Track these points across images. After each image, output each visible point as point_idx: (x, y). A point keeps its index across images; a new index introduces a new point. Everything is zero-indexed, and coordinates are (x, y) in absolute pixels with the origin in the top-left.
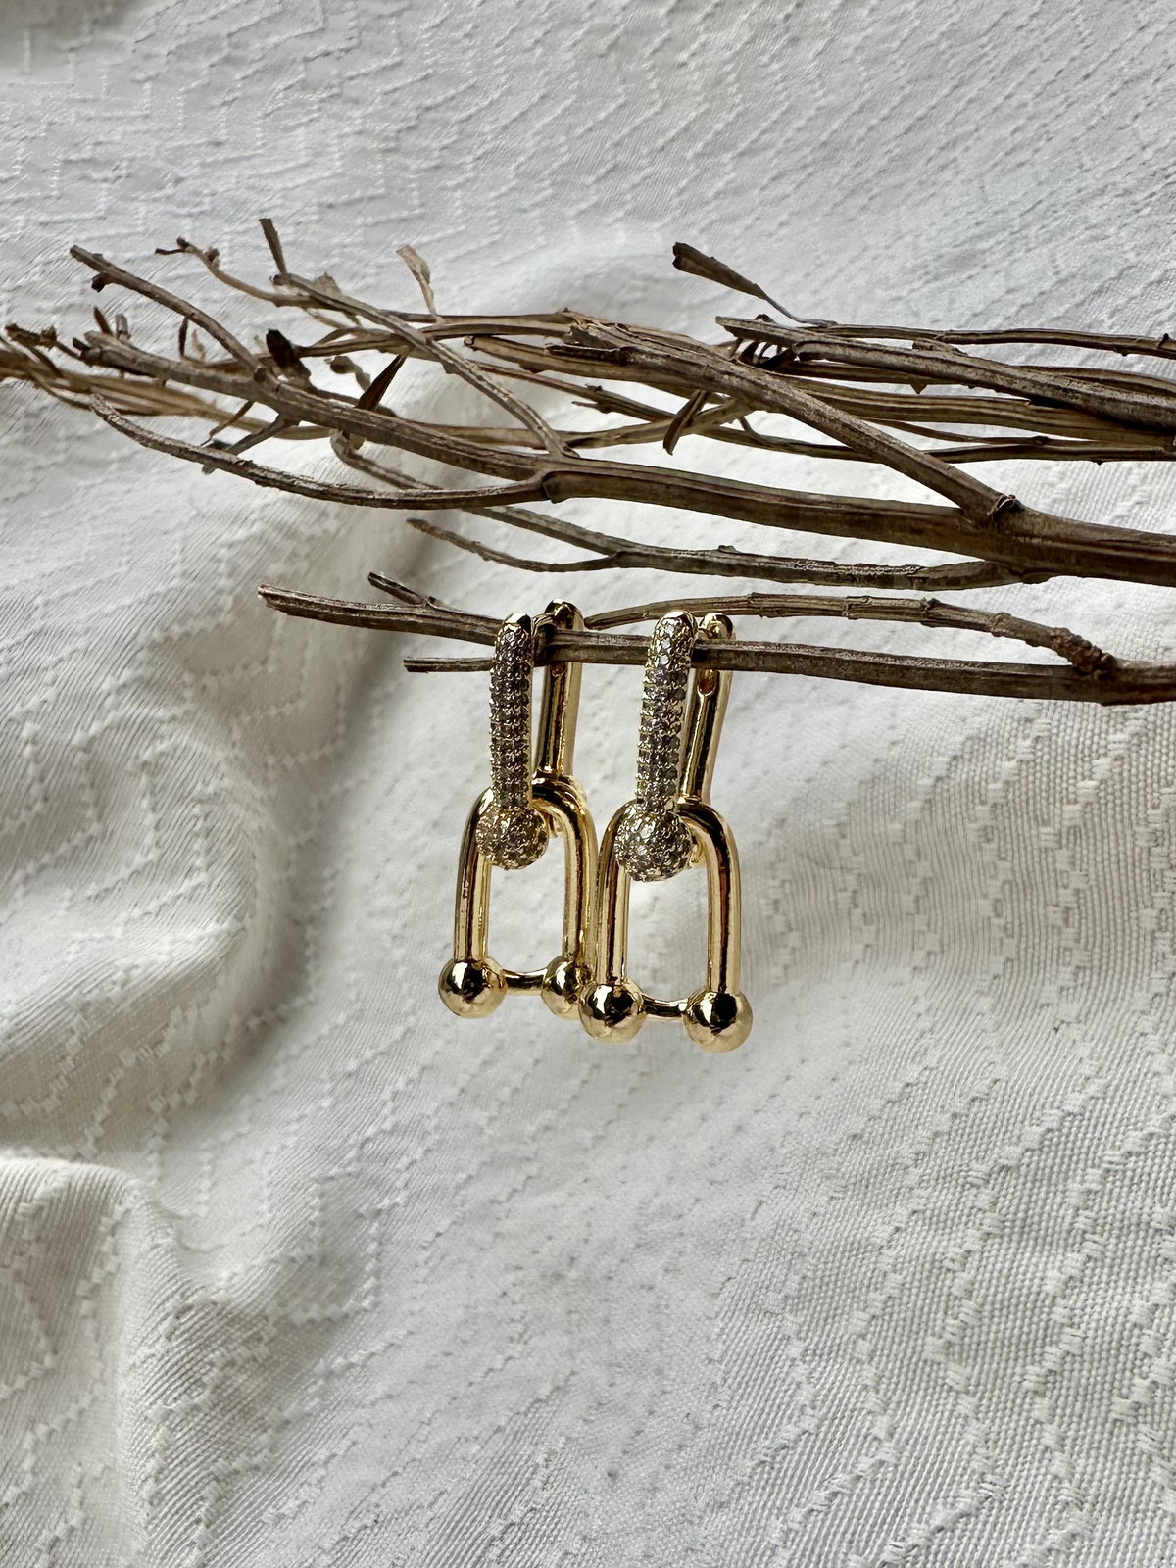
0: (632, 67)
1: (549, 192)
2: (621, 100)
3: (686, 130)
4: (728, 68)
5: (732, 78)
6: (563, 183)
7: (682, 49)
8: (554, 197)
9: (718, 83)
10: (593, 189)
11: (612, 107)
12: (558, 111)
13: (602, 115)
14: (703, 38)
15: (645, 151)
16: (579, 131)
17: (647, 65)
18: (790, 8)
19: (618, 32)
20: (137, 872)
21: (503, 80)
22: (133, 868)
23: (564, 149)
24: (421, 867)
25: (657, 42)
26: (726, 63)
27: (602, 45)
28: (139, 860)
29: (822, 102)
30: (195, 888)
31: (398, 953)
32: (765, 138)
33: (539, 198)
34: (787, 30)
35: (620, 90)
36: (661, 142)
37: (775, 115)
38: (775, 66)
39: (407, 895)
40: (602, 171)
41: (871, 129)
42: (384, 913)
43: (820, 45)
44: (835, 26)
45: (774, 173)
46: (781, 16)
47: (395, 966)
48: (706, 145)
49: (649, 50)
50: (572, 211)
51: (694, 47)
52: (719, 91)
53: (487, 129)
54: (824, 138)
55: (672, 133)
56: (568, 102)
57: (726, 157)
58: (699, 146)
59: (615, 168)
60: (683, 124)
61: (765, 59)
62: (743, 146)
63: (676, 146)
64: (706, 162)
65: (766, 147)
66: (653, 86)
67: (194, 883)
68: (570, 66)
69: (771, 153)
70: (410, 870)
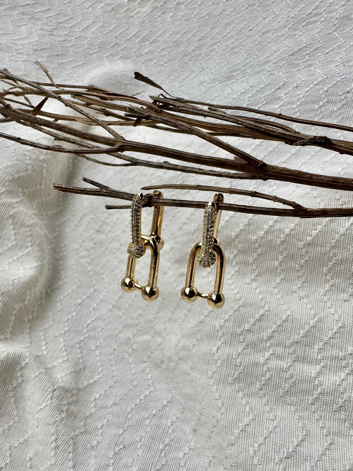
0: (118, 16)
1: (97, 50)
2: (116, 25)
3: (135, 35)
4: (146, 18)
5: (147, 21)
6: (101, 47)
7: (132, 12)
8: (99, 51)
9: (143, 22)
10: (110, 50)
11: (114, 26)
12: (98, 26)
13: (111, 29)
14: (138, 9)
15: (124, 39)
16: (105, 33)
17: (122, 15)
18: (162, 3)
19: (114, 5)
20: (10, 248)
21: (81, 16)
22: (9, 247)
23: (101, 37)
24: (94, 244)
25: (125, 9)
26: (145, 17)
27: (109, 9)
28: (10, 244)
29: (174, 30)
30: (28, 252)
31: (90, 268)
32: (158, 38)
33: (95, 51)
34: (162, 9)
35: (115, 22)
36: (128, 38)
37: (160, 32)
38: (159, 19)
39: (91, 252)
40: (112, 45)
41: (189, 38)
42: (84, 257)
43: (172, 14)
44: (175, 9)
45: (161, 48)
46: (160, 5)
47: (89, 272)
48: (141, 39)
49: (123, 12)
50: (105, 56)
51: (136, 12)
52: (144, 24)
53: (78, 30)
54: (175, 40)
55: (131, 35)
56: (100, 24)
57: (147, 43)
58: (139, 39)
59: (115, 44)
60: (134, 33)
61: (156, 17)
62: (152, 40)
63: (132, 39)
64: (141, 44)
65: (158, 41)
66: (124, 21)
67: (28, 250)
68: (100, 14)
69: (160, 43)
70: (91, 244)
